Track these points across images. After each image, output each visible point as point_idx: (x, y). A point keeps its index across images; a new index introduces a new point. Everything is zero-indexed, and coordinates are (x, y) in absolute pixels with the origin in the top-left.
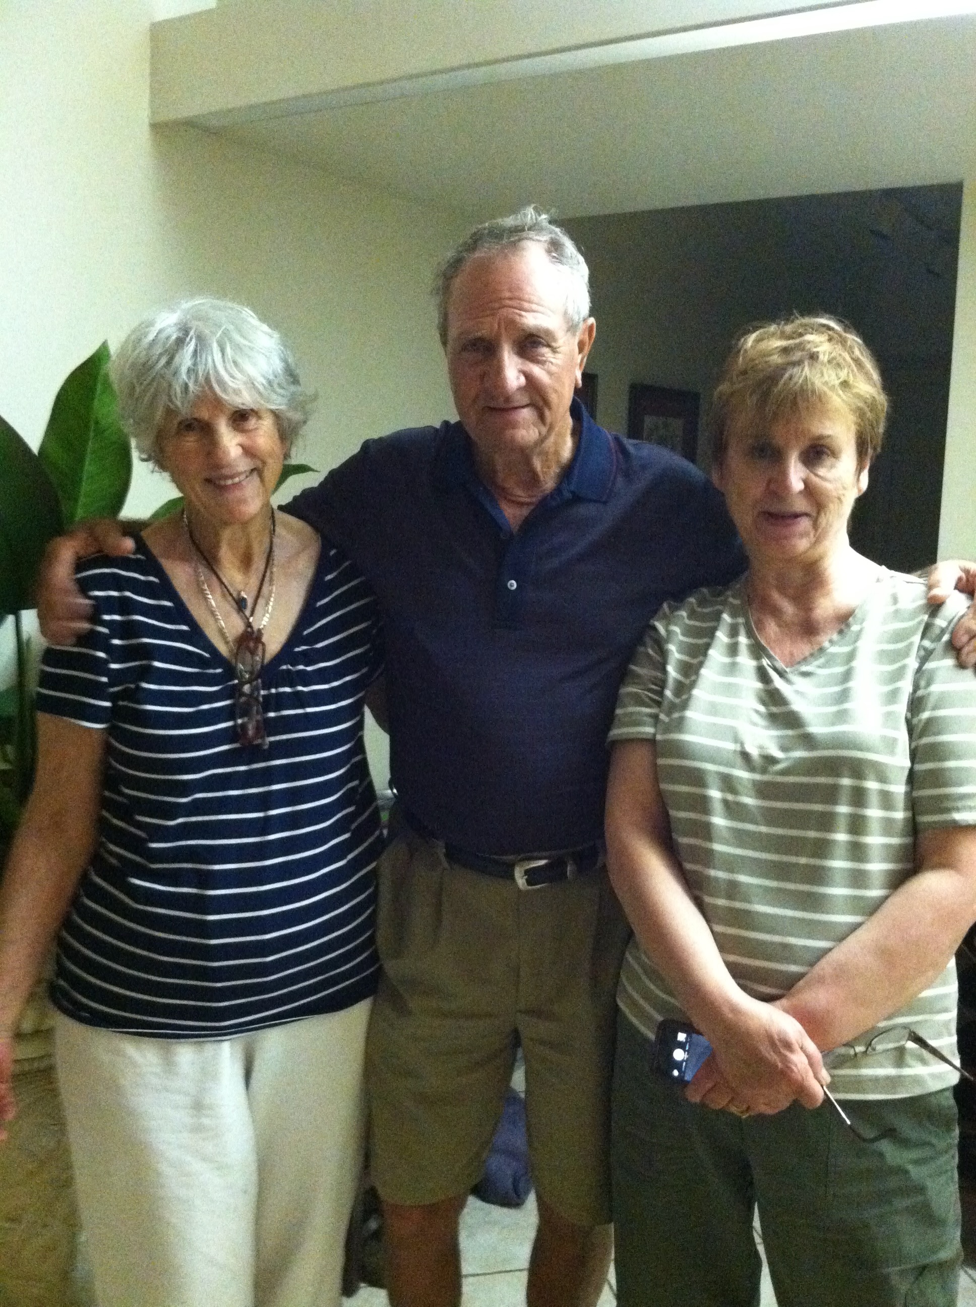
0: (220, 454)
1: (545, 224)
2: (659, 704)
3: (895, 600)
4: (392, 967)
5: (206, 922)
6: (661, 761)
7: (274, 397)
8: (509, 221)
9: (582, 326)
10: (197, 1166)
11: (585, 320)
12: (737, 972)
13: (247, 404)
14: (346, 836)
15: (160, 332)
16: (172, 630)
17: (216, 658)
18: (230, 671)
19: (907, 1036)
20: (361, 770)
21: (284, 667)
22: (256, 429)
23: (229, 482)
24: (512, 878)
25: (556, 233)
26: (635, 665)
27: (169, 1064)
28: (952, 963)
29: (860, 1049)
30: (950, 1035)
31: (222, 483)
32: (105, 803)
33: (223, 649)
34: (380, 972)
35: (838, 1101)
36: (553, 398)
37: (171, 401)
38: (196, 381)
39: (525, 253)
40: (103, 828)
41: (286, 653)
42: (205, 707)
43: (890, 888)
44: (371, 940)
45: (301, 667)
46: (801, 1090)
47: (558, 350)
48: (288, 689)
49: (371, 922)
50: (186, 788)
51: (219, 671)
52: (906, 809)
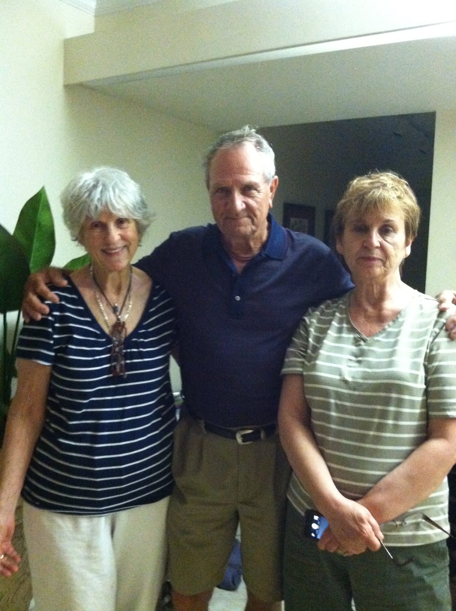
0: (110, 239)
1: (254, 134)
2: (304, 357)
3: (421, 307)
4: (180, 481)
5: (94, 460)
6: (307, 385)
7: (136, 213)
8: (238, 133)
9: (272, 180)
10: (89, 575)
11: (273, 177)
12: (339, 486)
13: (124, 216)
14: (159, 419)
15: (86, 181)
16: (83, 320)
17: (103, 334)
18: (109, 341)
19: (421, 517)
20: (168, 388)
21: (134, 340)
22: (127, 228)
23: (114, 252)
24: (235, 438)
25: (259, 138)
26: (295, 338)
27: (76, 527)
28: (446, 480)
29: (398, 523)
30: (444, 514)
31: (110, 252)
32: (48, 403)
33: (107, 331)
34: (173, 484)
35: (387, 547)
36: (258, 213)
37: (89, 213)
38: (102, 204)
39: (244, 147)
40: (47, 414)
41: (135, 333)
42: (97, 357)
43: (414, 445)
44: (169, 469)
45: (142, 340)
46: (369, 542)
47: (261, 191)
48: (135, 350)
49: (170, 460)
50: (86, 396)
51: (104, 340)
52: (422, 408)
